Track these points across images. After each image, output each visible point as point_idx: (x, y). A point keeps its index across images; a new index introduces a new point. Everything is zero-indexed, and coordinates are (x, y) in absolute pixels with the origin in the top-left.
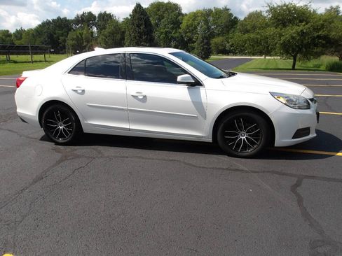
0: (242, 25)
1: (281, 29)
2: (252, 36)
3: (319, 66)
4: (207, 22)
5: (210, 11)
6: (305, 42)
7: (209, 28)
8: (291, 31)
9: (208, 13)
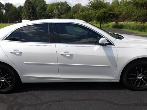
0: (73, 9)
1: (96, 11)
2: (83, 14)
3: (109, 26)
4: (58, 8)
5: (59, 3)
6: (106, 16)
7: (59, 11)
8: (100, 12)
9: (58, 4)
